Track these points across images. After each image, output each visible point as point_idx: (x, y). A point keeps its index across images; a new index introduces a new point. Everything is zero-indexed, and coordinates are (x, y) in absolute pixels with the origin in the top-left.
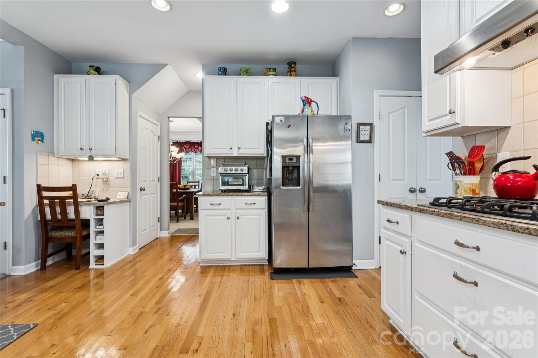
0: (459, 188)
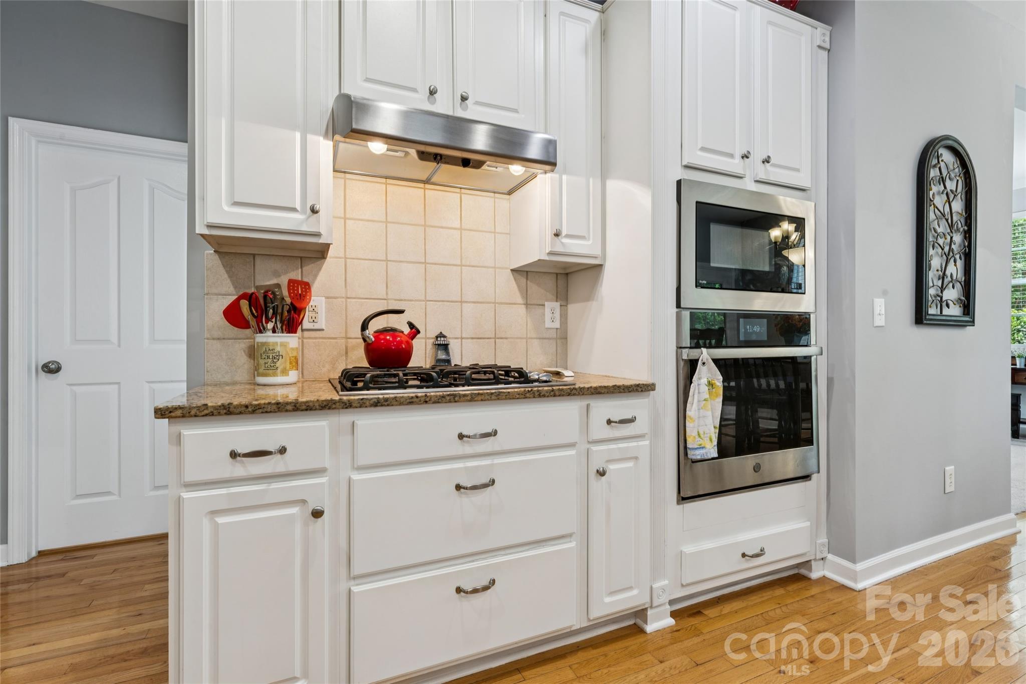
0: (281, 357)
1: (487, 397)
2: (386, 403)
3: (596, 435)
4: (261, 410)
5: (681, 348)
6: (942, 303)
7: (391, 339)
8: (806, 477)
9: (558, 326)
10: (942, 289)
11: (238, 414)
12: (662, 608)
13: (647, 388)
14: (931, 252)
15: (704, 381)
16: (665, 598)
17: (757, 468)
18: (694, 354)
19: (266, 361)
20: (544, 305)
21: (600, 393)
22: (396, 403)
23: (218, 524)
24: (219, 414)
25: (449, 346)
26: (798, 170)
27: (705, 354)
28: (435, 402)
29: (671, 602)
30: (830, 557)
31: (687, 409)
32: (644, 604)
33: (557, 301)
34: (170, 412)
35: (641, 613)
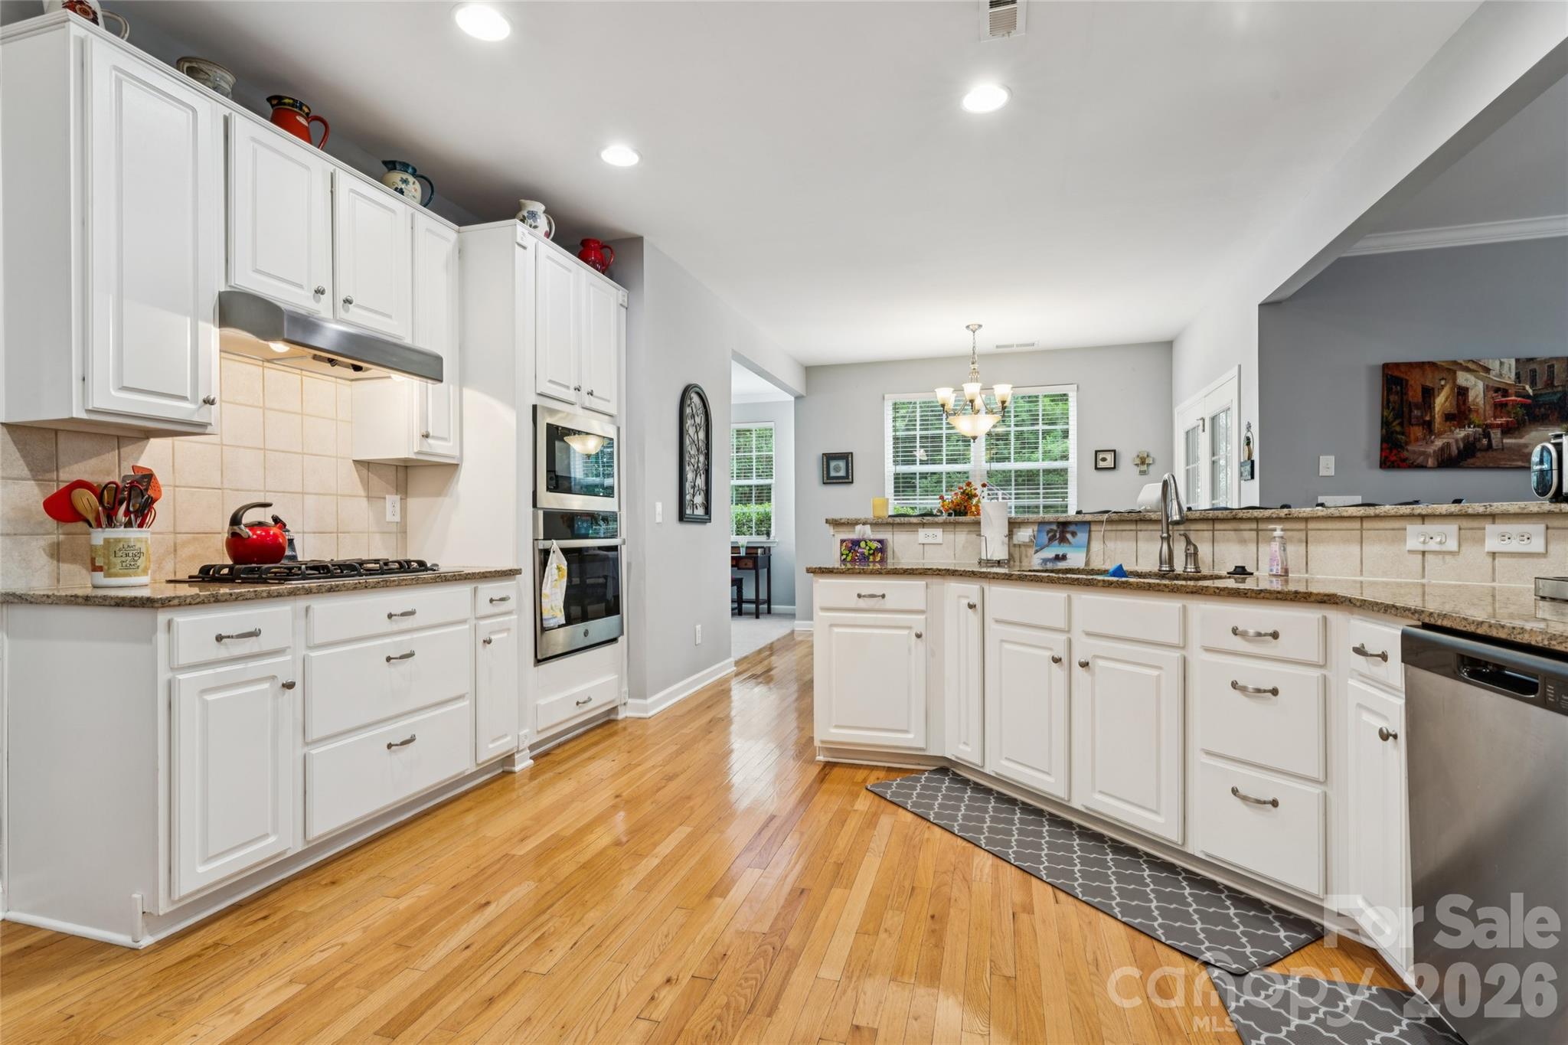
1: (410, 582)
2: (337, 589)
3: (481, 612)
4: (241, 598)
5: (537, 540)
6: (694, 506)
7: (264, 534)
8: (614, 640)
9: (399, 520)
10: (694, 496)
11: (224, 602)
12: (524, 753)
13: (518, 572)
14: (688, 468)
15: (554, 566)
16: (527, 743)
17: (586, 633)
18: (547, 544)
19: (124, 559)
20: (385, 498)
21: (486, 577)
22: (345, 589)
23: (207, 701)
24: (209, 602)
25: (295, 541)
26: (609, 401)
27: (555, 545)
28: (372, 588)
29: (532, 748)
30: (630, 701)
31: (543, 588)
32: (512, 749)
33: (397, 494)
34: (169, 601)
35: (509, 759)
